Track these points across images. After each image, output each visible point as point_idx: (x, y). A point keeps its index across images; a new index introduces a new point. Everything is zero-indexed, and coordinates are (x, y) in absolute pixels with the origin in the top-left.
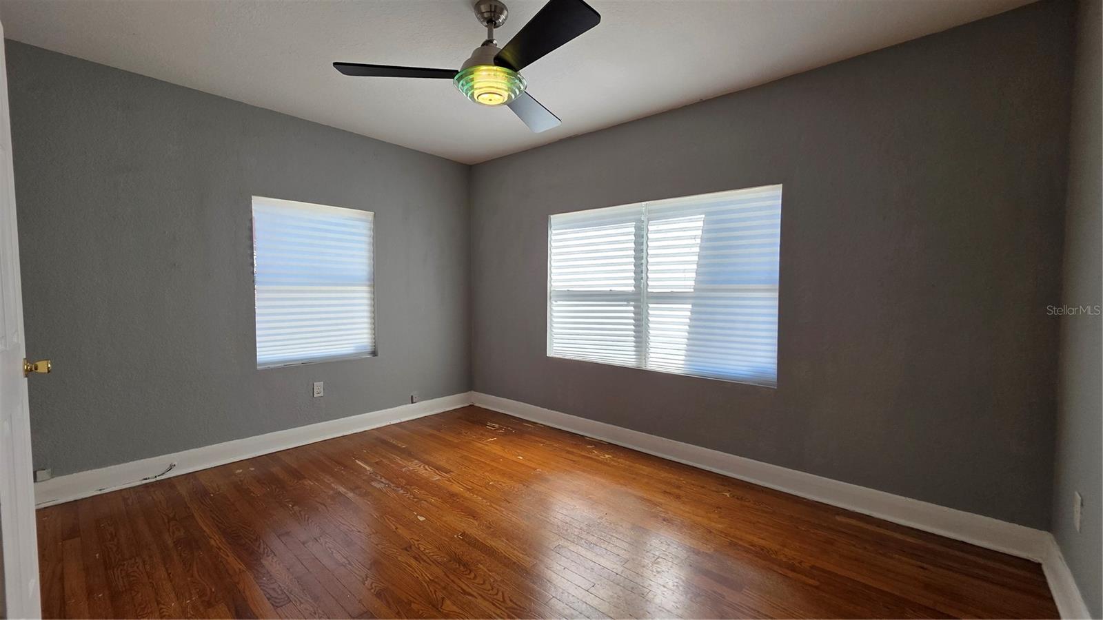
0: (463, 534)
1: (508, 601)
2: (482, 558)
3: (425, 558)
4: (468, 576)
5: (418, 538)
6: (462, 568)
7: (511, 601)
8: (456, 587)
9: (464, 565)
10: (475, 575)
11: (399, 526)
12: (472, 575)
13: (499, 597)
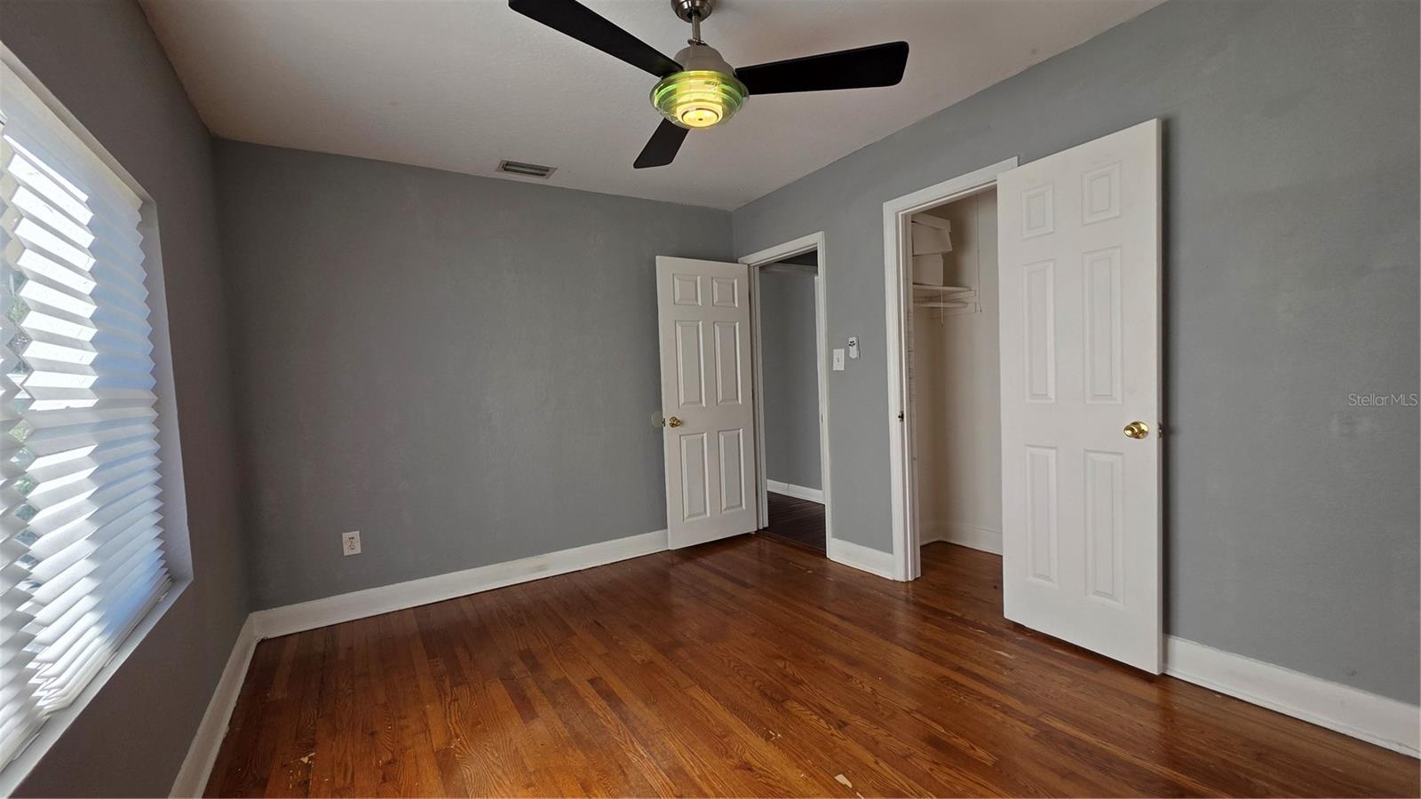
0: (768, 738)
1: (726, 661)
2: (745, 701)
3: (815, 709)
4: (762, 684)
5: (835, 738)
6: (768, 692)
7: (723, 662)
8: (773, 675)
9: (766, 695)
10: (754, 684)
11: (874, 766)
12: (757, 684)
13: (732, 665)
